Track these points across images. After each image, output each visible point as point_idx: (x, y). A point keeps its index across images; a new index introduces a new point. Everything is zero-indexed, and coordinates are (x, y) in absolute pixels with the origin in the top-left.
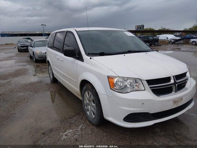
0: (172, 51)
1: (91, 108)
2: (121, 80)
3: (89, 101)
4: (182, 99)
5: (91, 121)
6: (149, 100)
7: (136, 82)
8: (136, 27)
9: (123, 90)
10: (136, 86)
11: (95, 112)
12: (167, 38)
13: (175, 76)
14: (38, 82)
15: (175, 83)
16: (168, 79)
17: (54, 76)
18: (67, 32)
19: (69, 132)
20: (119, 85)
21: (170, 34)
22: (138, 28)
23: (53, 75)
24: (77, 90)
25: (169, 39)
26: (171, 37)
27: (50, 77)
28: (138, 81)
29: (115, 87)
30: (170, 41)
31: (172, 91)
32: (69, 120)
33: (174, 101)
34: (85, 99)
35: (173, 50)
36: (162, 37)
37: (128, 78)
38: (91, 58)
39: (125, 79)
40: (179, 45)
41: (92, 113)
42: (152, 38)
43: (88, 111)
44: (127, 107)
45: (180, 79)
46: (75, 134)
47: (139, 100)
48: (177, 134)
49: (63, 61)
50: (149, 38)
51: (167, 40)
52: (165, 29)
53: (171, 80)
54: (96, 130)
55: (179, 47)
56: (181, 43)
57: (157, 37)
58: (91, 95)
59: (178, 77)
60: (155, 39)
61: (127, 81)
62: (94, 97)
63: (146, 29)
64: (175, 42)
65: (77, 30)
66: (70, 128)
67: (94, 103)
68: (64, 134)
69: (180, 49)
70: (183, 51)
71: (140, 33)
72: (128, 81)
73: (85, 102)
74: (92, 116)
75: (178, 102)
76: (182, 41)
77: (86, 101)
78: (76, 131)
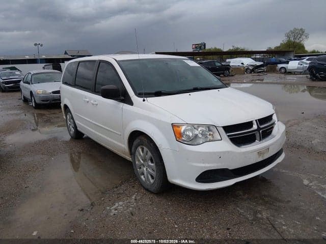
0: (251, 83)
1: (148, 169)
2: (190, 128)
3: (144, 160)
4: (268, 149)
5: (149, 187)
6: (228, 152)
7: (210, 130)
8: (194, 47)
9: (192, 141)
10: (210, 135)
11: (154, 174)
12: (242, 64)
13: (258, 120)
14: (50, 140)
15: (259, 129)
16: (250, 124)
17: (78, 128)
18: (101, 61)
19: (119, 205)
20: (187, 135)
21: (246, 57)
22: (196, 48)
23: (75, 127)
24: (123, 146)
25: (245, 66)
26: (247, 61)
27: (69, 131)
28: (211, 128)
29: (183, 138)
30: (247, 69)
31: (256, 140)
32: (115, 190)
33: (258, 153)
34: (138, 158)
35: (252, 81)
36: (235, 62)
37: (199, 126)
38: (144, 100)
39: (194, 126)
40: (260, 74)
41: (150, 177)
42: (219, 64)
43: (143, 174)
44: (201, 163)
45: (265, 123)
46: (128, 207)
47: (214, 153)
48: (264, 196)
49: (97, 105)
50: (215, 65)
51: (242, 66)
52: (238, 48)
53: (254, 126)
54: (156, 199)
55: (261, 78)
56: (264, 71)
57: (227, 63)
58: (147, 151)
59: (262, 121)
60: (224, 65)
61: (197, 130)
62: (152, 153)
63: (210, 49)
64: (254, 70)
65: (117, 60)
66: (120, 200)
67: (152, 162)
68: (113, 208)
69: (263, 80)
70: (267, 83)
71: (201, 57)
72: (199, 129)
73: (137, 162)
74: (150, 181)
75: (263, 153)
76: (265, 68)
77: (139, 161)
78: (129, 202)
